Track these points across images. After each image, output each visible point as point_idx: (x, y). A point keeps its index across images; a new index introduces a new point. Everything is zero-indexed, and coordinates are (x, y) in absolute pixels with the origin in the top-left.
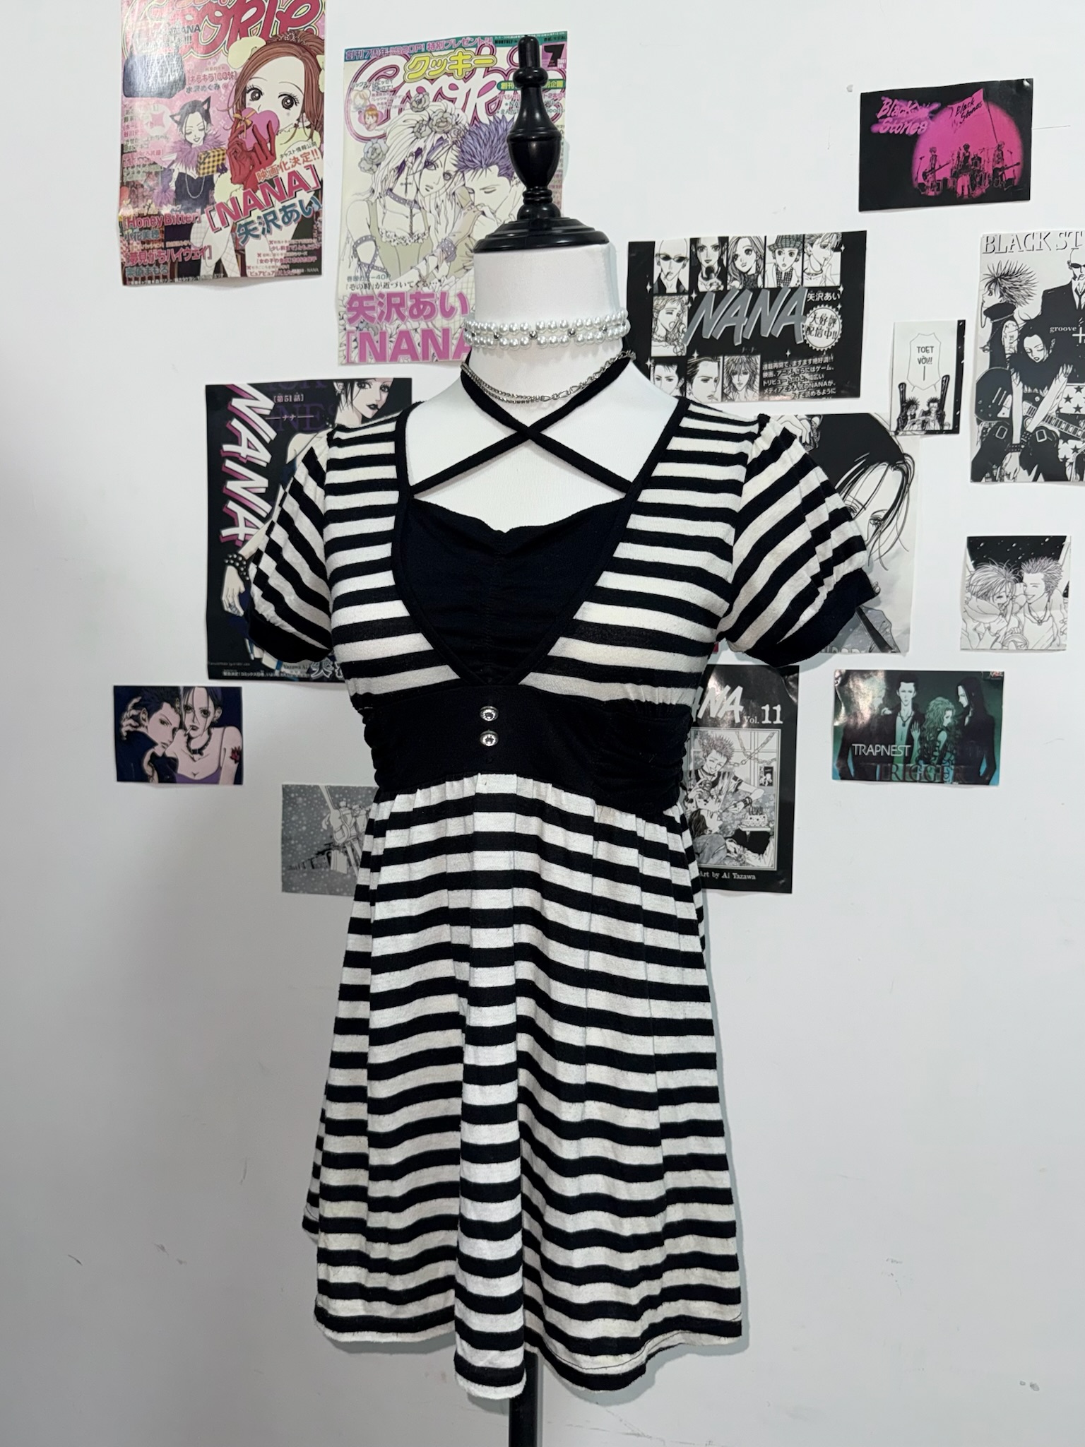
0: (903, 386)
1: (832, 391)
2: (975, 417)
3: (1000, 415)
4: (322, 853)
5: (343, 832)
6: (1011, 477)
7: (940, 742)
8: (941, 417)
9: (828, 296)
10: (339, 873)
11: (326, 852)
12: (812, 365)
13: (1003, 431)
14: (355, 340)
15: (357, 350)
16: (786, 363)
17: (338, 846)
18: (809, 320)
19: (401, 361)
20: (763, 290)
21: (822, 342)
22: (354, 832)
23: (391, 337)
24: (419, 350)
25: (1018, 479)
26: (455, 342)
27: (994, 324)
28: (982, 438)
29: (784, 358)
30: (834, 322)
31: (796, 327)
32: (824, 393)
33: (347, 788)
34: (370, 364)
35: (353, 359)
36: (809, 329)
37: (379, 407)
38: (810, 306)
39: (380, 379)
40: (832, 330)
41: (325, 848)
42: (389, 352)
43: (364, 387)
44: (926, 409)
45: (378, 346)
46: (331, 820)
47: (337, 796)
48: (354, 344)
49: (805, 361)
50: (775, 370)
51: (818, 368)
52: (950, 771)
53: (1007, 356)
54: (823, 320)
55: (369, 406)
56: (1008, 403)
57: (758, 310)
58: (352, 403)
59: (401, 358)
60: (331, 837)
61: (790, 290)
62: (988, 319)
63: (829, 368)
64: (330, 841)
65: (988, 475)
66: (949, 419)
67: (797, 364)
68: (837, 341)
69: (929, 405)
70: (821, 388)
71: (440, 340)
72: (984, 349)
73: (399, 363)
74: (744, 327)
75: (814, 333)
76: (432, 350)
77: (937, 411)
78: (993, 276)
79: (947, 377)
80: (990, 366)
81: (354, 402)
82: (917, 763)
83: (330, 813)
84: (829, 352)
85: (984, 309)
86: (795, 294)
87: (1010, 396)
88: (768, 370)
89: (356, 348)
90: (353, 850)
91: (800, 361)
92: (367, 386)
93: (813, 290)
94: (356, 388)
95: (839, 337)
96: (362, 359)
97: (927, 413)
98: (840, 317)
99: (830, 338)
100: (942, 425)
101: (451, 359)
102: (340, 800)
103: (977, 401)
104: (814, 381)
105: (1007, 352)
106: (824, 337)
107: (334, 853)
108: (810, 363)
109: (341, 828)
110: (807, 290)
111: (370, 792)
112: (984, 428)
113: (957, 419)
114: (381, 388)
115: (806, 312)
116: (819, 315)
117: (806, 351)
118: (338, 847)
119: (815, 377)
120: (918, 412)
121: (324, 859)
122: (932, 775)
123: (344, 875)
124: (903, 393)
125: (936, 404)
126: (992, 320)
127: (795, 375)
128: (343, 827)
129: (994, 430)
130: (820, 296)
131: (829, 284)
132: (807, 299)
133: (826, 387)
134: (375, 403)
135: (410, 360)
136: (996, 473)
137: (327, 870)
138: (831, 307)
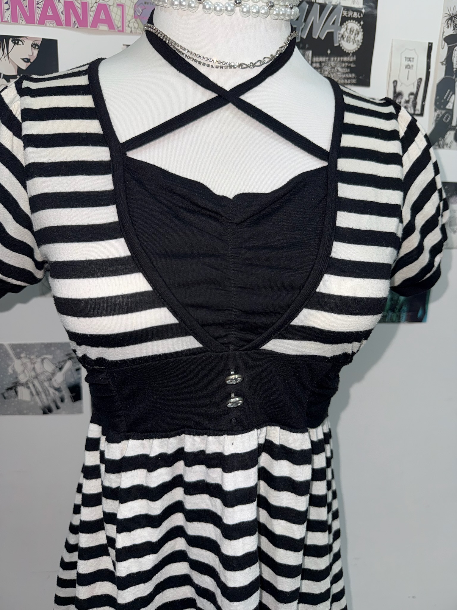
0: (395, 82)
1: (354, 81)
2: (433, 107)
3: (447, 107)
4: (11, 389)
5: (25, 374)
6: (448, 145)
7: (400, 301)
8: (415, 105)
9: (355, 15)
10: (25, 402)
11: (14, 387)
12: (343, 62)
13: (448, 117)
14: (7, 3)
15: (9, 12)
16: (327, 58)
17: (23, 383)
18: (343, 29)
19: (48, 25)
20: (315, 5)
21: (350, 46)
22: (33, 374)
23: (37, 4)
24: (63, 17)
25: (452, 147)
26: (92, 14)
27: (449, 48)
28: (436, 120)
29: (326, 55)
30: (358, 33)
31: (335, 34)
32: (349, 82)
33: (25, 345)
34: (21, 24)
35: (6, 19)
36: (342, 36)
37: (32, 61)
38: (344, 20)
39: (31, 38)
40: (357, 39)
41: (13, 385)
42: (37, 17)
43: (18, 44)
44: (407, 99)
45: (27, 9)
46: (15, 366)
47: (18, 350)
48: (6, 6)
49: (339, 59)
50: (320, 63)
51: (346, 64)
52: (404, 316)
53: (455, 70)
54: (351, 31)
55: (23, 59)
56: (452, 100)
57: (312, 18)
58: (8, 55)
59: (47, 22)
60: (17, 378)
61: (332, 7)
62: (446, 44)
63: (353, 65)
64: (15, 381)
65: (436, 144)
66: (419, 107)
67: (334, 60)
68: (359, 47)
69: (409, 96)
70: (348, 79)
71: (80, 11)
72: (442, 63)
73: (46, 26)
74: (302, 29)
75: (345, 39)
76: (73, 19)
77: (413, 101)
78: (450, 15)
79: (421, 79)
80: (446, 75)
81: (9, 54)
82: (387, 312)
83: (14, 362)
84: (354, 54)
85: (444, 37)
86: (335, 10)
87: (453, 96)
88: (316, 62)
89: (8, 9)
90: (34, 386)
91: (336, 58)
92: (20, 43)
93: (347, 9)
94: (11, 44)
95: (360, 44)
96: (14, 20)
97: (407, 102)
98: (362, 30)
99: (355, 44)
100: (415, 110)
101: (89, 28)
102: (21, 353)
103: (436, 96)
104: (344, 73)
105: (454, 67)
106: (351, 43)
107: (20, 389)
108: (342, 60)
109: (24, 371)
110: (342, 8)
111: (43, 346)
112: (438, 115)
113: (423, 107)
114: (32, 46)
115: (342, 24)
116: (349, 27)
117: (339, 52)
118: (22, 385)
119: (345, 70)
120: (403, 101)
121: (12, 392)
122: (394, 319)
123: (28, 402)
124: (395, 87)
125: (412, 97)
126: (448, 44)
127: (332, 68)
128: (25, 371)
129: (443, 116)
130: (350, 13)
131: (356, 6)
132: (343, 14)
133: (350, 78)
134: (28, 57)
135: (55, 25)
136: (441, 143)
137: (16, 399)
138: (357, 23)
